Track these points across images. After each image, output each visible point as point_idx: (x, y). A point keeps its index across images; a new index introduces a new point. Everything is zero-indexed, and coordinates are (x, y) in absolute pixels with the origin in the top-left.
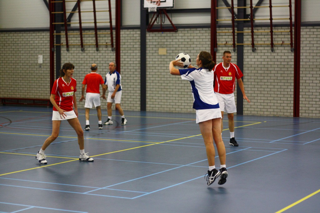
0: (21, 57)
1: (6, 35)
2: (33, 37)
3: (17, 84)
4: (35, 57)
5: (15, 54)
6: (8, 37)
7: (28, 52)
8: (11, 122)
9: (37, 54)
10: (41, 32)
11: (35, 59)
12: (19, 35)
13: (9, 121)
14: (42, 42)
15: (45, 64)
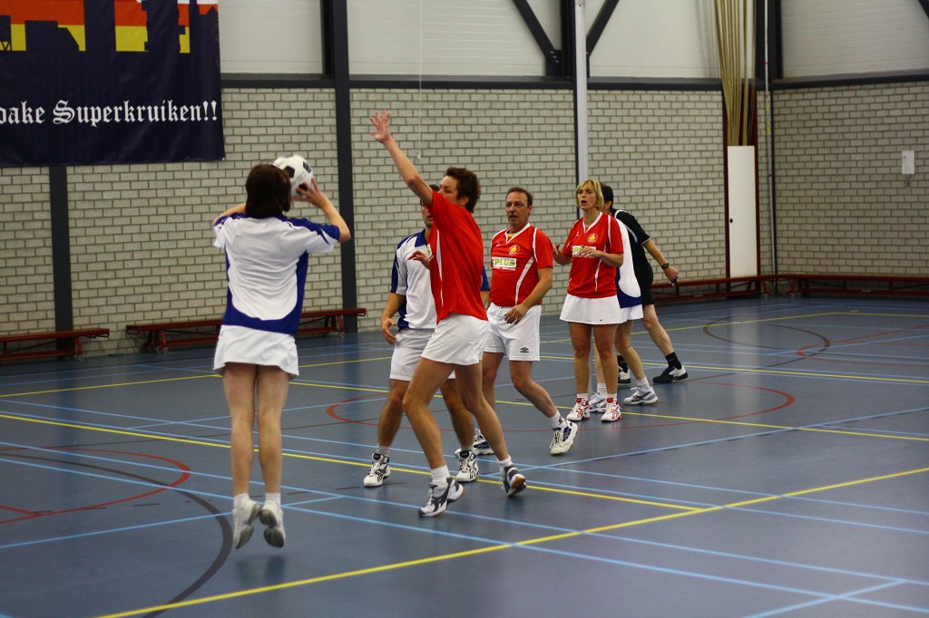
0: (853, 157)
1: (795, 97)
2: (885, 99)
3: (842, 234)
4: (893, 156)
5: (834, 151)
6: (814, 103)
7: (873, 142)
8: (827, 344)
9: (899, 149)
10: (909, 84)
11: (894, 163)
12: (846, 94)
13: (823, 342)
14: (911, 112)
15: (921, 177)
